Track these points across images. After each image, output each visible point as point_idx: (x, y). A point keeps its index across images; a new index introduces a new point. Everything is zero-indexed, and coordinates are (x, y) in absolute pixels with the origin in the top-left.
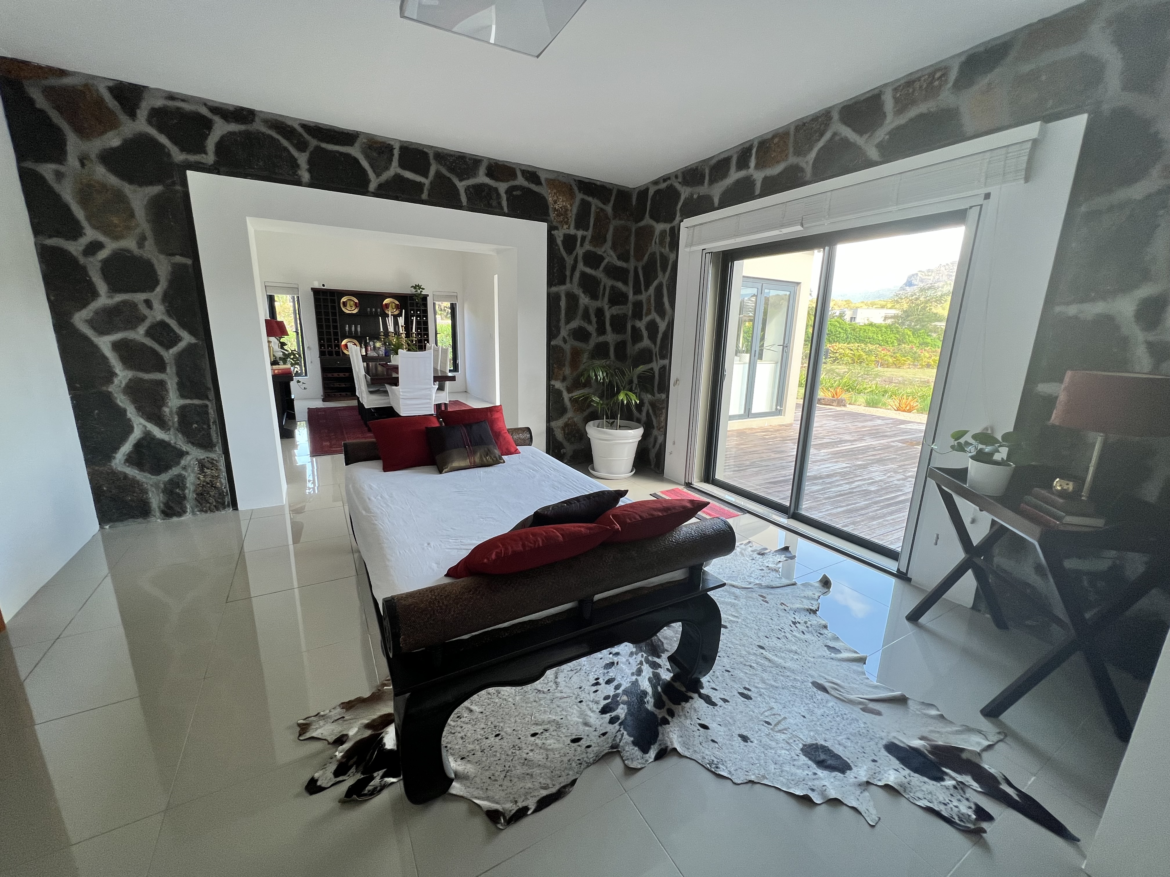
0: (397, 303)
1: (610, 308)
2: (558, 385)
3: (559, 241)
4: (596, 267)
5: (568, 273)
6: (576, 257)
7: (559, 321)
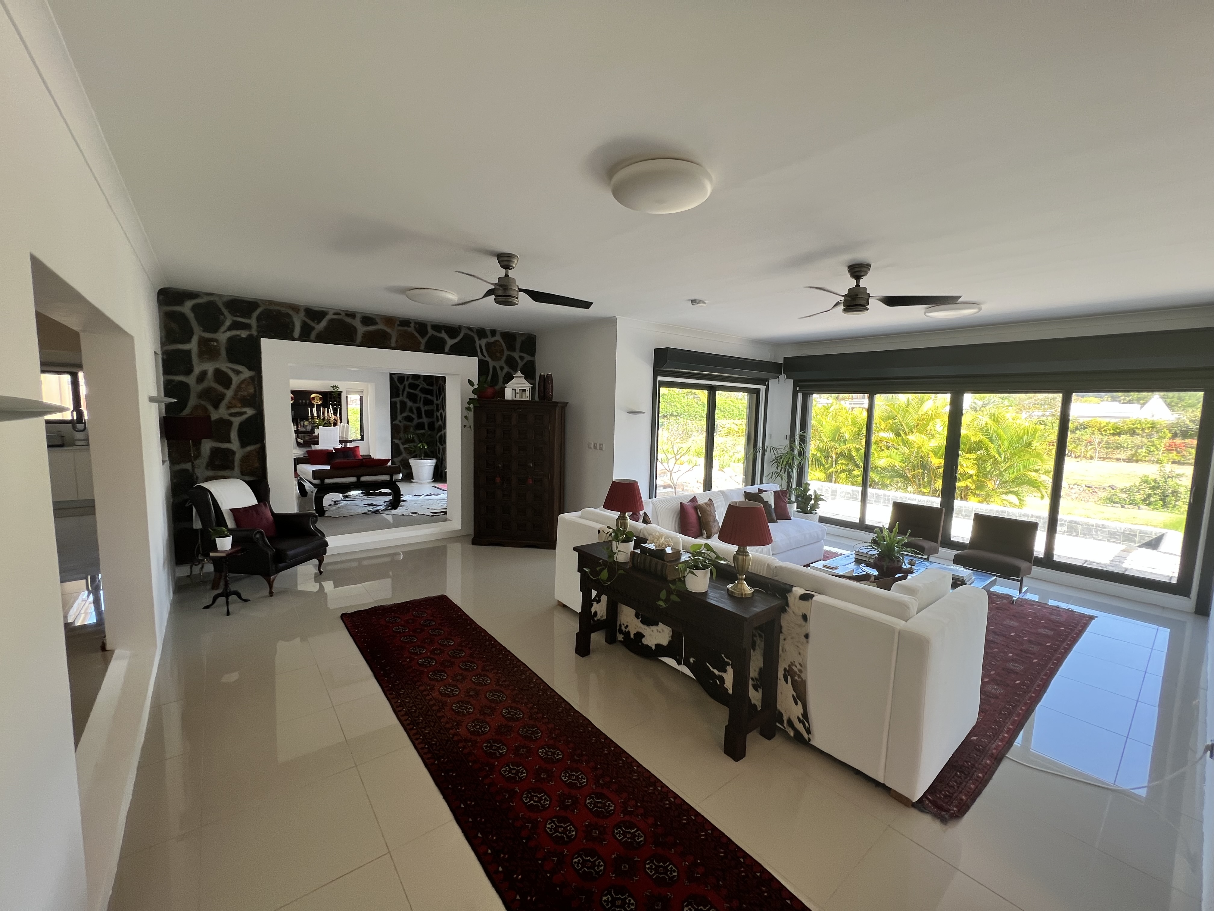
0: (321, 397)
1: (424, 406)
2: (396, 441)
3: (396, 379)
4: (415, 389)
5: (401, 393)
6: (405, 385)
7: (396, 413)
